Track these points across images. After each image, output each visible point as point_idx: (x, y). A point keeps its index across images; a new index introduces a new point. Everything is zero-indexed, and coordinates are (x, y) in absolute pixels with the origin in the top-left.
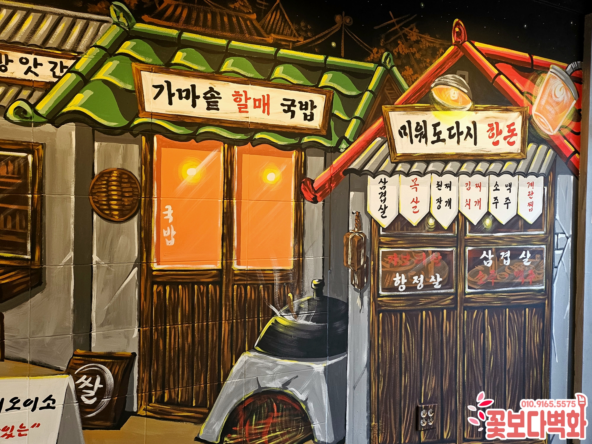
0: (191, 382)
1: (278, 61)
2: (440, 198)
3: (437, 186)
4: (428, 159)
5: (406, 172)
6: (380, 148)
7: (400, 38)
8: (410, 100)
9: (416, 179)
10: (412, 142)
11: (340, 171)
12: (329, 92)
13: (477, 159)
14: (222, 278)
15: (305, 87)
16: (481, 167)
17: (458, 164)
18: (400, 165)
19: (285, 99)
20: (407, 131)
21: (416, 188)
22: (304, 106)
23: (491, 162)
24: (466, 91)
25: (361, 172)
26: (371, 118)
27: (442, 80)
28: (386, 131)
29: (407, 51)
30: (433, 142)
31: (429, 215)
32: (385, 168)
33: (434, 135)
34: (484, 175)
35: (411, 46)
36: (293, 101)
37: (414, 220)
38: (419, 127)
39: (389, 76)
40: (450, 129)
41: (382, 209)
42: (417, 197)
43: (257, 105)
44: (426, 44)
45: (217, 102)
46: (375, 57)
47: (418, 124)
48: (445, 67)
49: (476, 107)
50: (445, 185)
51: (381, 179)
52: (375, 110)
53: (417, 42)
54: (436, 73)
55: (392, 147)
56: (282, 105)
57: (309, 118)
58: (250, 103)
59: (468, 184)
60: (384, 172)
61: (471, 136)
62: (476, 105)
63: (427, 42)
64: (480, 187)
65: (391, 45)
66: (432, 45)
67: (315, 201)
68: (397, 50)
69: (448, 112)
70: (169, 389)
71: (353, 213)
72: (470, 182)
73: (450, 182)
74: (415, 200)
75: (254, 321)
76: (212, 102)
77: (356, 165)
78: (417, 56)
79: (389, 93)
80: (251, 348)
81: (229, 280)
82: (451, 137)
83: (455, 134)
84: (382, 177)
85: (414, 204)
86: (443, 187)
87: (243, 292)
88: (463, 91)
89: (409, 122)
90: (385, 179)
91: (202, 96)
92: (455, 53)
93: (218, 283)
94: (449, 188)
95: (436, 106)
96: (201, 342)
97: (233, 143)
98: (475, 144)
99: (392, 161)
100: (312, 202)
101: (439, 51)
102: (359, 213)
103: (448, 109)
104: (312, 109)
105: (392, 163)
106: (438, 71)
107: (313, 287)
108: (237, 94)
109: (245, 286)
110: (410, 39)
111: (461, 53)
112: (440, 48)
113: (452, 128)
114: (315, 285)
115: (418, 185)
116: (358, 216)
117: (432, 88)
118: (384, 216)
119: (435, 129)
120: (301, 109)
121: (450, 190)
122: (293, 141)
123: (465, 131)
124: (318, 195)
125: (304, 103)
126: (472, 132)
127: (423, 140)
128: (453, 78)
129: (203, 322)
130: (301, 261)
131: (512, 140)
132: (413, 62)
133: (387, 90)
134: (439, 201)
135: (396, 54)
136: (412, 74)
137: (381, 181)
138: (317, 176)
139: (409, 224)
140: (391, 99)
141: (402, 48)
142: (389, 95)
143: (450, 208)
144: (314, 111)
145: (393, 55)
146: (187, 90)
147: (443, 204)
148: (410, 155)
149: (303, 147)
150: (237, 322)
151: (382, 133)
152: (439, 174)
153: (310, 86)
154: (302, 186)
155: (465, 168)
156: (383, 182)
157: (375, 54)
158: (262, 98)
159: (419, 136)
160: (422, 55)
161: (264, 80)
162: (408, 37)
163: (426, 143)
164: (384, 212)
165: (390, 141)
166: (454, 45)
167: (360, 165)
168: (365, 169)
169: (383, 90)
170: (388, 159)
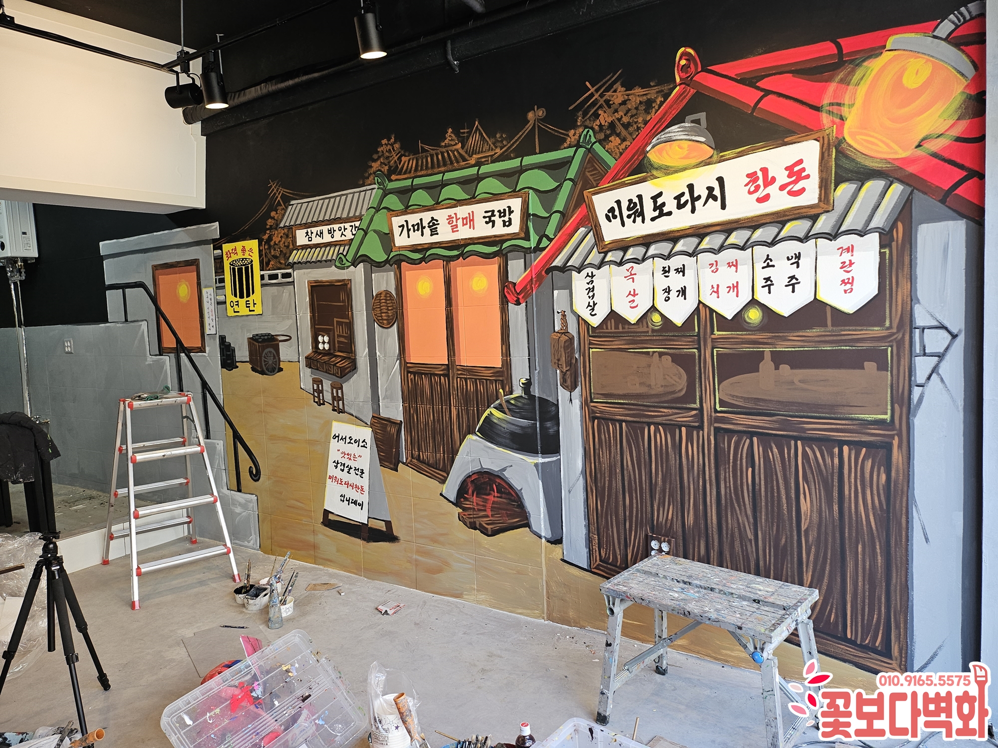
0: (436, 450)
1: (479, 178)
2: (669, 287)
3: (663, 272)
4: (647, 241)
5: (618, 261)
6: (584, 239)
7: (601, 107)
8: (618, 175)
9: (632, 267)
10: (623, 224)
11: (542, 270)
12: (525, 193)
13: (728, 228)
14: (449, 371)
15: (503, 195)
16: (737, 237)
17: (695, 240)
18: (610, 254)
19: (486, 212)
20: (617, 213)
21: (633, 278)
22: (502, 214)
23: (754, 228)
24: (703, 139)
25: (564, 269)
26: (571, 209)
27: (663, 137)
28: (590, 218)
29: (610, 120)
30: (653, 219)
31: (653, 309)
32: (591, 260)
33: (655, 210)
34: (743, 248)
35: (616, 111)
36: (493, 211)
37: (633, 316)
38: (632, 205)
39: (590, 155)
40: (678, 198)
41: (591, 306)
42: (634, 290)
43: (465, 223)
44: (636, 100)
45: (437, 228)
46: (573, 140)
47: (630, 201)
48: (666, 119)
49: (722, 156)
50: (675, 270)
51: (588, 273)
52: (575, 198)
53: (624, 103)
54: (653, 131)
55: (599, 237)
56: (484, 217)
57: (507, 224)
58: (460, 222)
59: (713, 264)
60: (591, 265)
61: (715, 199)
62: (721, 154)
63: (637, 97)
64: (736, 266)
65: (590, 120)
66: (645, 98)
67: (518, 303)
68: (598, 122)
69: (673, 175)
70: (422, 452)
71: (558, 313)
72: (716, 262)
73: (684, 265)
74: (632, 293)
75: (474, 409)
76: (434, 229)
77: (558, 262)
78: (625, 120)
79: (591, 175)
80: (474, 433)
81: (454, 374)
82: (680, 206)
83: (687, 202)
84: (589, 270)
85: (631, 298)
86: (672, 272)
87: (464, 384)
88: (698, 141)
89: (618, 202)
90: (592, 272)
91: (427, 225)
92: (683, 94)
93: (446, 375)
94: (681, 273)
95: (655, 173)
96: (439, 420)
97: (448, 259)
98: (723, 207)
99: (600, 251)
100: (515, 304)
101: (655, 101)
102: (565, 312)
103: (676, 172)
104: (510, 215)
105: (599, 253)
106: (655, 129)
107: (521, 385)
108: (450, 217)
109: (466, 379)
110: (614, 103)
111: (692, 90)
112: (656, 98)
113: (683, 194)
114: (522, 384)
115: (635, 274)
116: (564, 316)
117: (648, 152)
118: (593, 313)
119: (655, 202)
120: (500, 217)
121: (684, 275)
122: (495, 249)
123: (704, 194)
124: (520, 297)
125: (502, 211)
126: (717, 192)
127: (639, 219)
128: (681, 129)
129: (439, 405)
130: (509, 360)
131: (797, 187)
132: (619, 128)
133: (588, 172)
134: (668, 290)
135: (597, 128)
136: (620, 144)
137: (588, 275)
138: (518, 278)
139: (625, 321)
140: (595, 181)
141: (605, 118)
142: (591, 178)
143: (685, 299)
144: (512, 216)
145: (592, 129)
146: (418, 224)
147: (673, 294)
148: (622, 240)
149: (504, 252)
150: (461, 408)
151: (586, 222)
152: (665, 258)
153: (509, 192)
154: (506, 290)
155: (707, 244)
156: (590, 277)
157: (572, 137)
158: (468, 216)
159: (633, 216)
160: (632, 116)
161: (471, 198)
162: (611, 102)
163: (643, 222)
164: (593, 310)
165: (596, 229)
166: (680, 84)
167: (563, 261)
168: (568, 265)
169: (584, 173)
170: (595, 250)
